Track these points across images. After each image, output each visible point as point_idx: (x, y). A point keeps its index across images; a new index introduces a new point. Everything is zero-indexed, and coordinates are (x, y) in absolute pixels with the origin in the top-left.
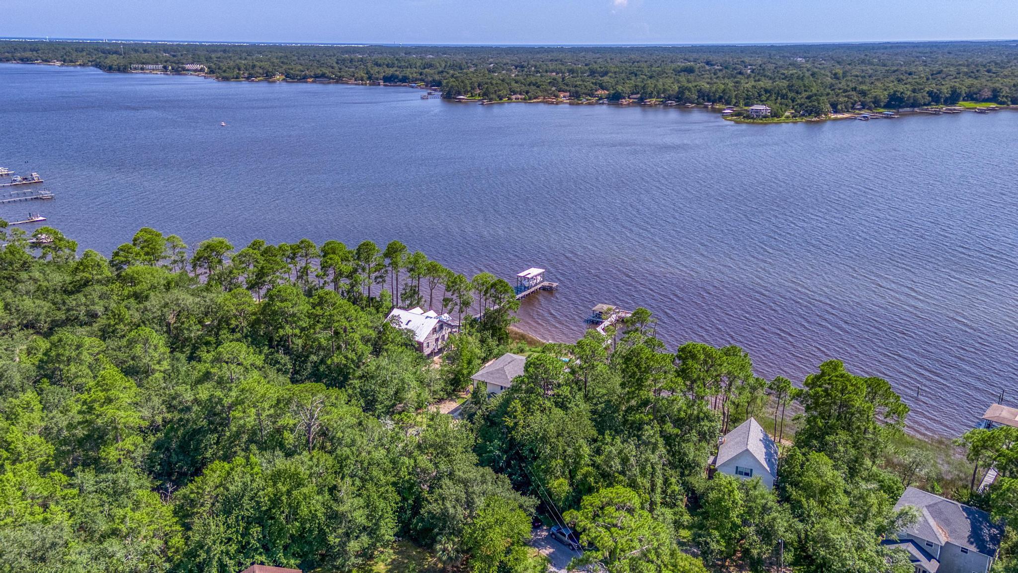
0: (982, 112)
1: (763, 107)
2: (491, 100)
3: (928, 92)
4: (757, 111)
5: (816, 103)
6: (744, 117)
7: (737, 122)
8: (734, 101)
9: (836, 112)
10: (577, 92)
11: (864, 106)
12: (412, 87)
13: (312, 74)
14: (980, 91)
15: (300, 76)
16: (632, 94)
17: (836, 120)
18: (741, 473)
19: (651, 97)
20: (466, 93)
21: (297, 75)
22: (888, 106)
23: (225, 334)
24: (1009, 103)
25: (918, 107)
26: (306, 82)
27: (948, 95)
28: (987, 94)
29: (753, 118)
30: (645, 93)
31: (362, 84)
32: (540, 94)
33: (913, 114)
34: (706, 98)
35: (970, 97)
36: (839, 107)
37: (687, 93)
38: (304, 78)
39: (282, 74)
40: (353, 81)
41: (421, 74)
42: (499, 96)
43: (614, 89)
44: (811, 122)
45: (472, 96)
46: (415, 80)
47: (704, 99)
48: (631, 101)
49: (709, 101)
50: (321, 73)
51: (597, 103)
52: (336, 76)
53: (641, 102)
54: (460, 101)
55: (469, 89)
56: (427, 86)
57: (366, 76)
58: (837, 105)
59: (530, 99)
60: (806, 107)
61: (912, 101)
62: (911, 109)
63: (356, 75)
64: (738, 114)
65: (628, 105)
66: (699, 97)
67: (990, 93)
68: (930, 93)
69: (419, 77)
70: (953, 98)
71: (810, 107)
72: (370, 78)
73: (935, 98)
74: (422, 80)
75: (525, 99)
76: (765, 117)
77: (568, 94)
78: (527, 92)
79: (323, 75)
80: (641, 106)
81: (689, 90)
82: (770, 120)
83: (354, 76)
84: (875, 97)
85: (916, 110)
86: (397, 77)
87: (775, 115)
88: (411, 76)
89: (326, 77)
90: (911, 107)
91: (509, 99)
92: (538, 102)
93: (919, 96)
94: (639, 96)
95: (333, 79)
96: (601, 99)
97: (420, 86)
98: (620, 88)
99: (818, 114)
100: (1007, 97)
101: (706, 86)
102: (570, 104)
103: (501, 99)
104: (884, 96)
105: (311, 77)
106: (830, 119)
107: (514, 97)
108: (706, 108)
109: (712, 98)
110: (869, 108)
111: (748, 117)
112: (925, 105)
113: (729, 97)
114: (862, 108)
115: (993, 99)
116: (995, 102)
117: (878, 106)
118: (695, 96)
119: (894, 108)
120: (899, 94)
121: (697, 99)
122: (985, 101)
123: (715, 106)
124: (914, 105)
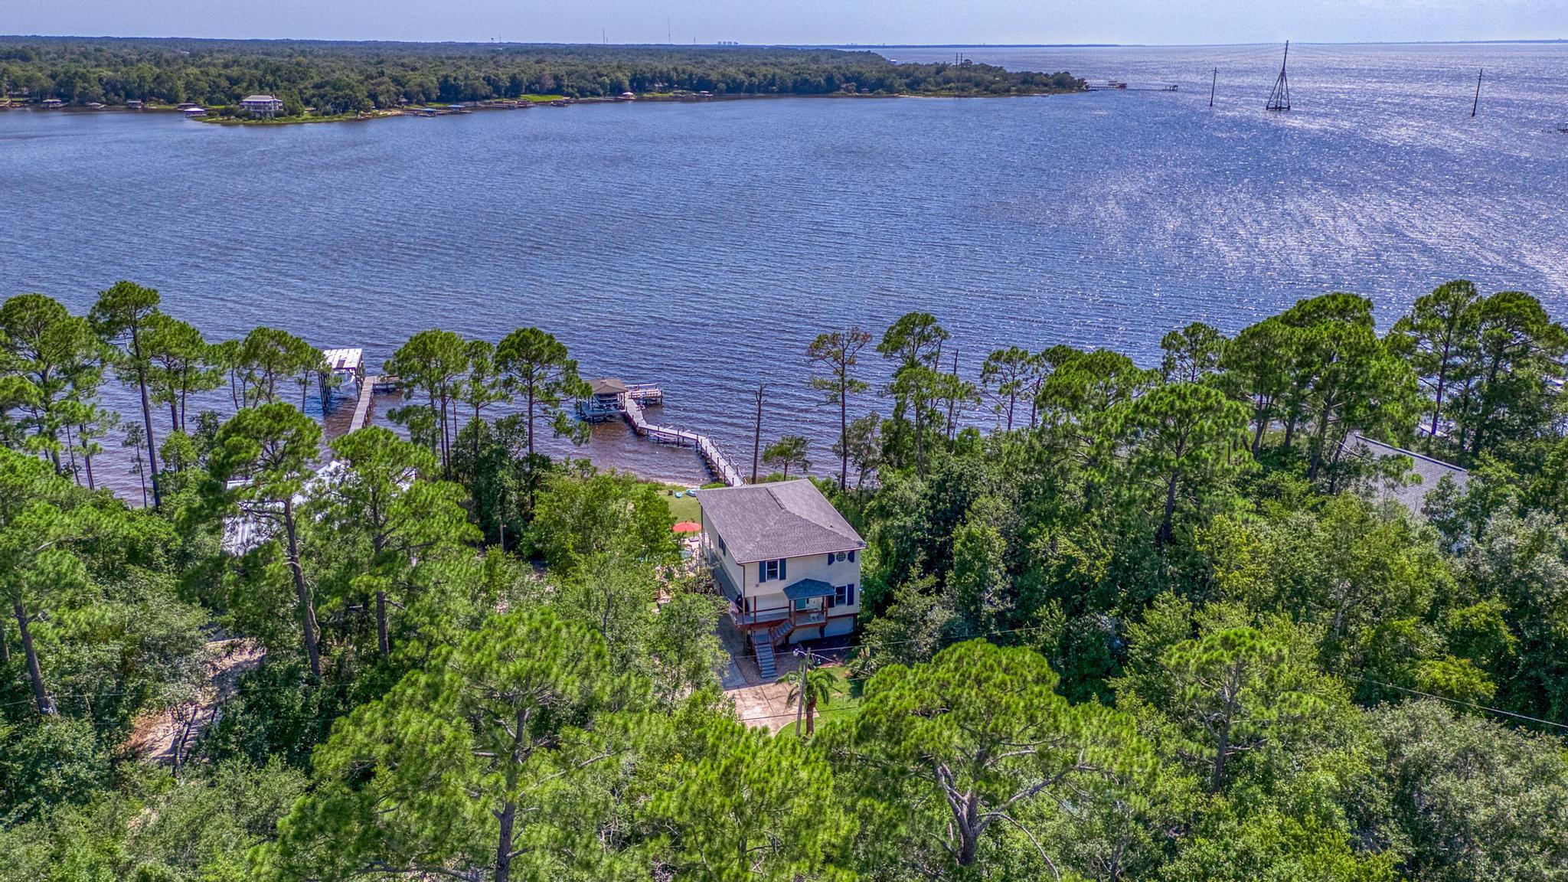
0: (559, 104)
1: (267, 98)
3: (484, 79)
4: (258, 105)
6: (238, 117)
7: (223, 124)
9: (378, 108)
11: (410, 99)
14: (539, 79)
22: (439, 100)
24: (578, 95)
25: (480, 100)
27: (508, 84)
28: (550, 83)
33: (475, 109)
35: (532, 89)
36: (381, 99)
37: (79, 85)
44: (357, 120)
47: (118, 95)
49: (129, 95)
58: (376, 96)
61: (470, 91)
62: (472, 104)
64: (222, 113)
66: (107, 92)
67: (553, 82)
68: (488, 80)
70: (515, 89)
71: (342, 97)
73: (496, 87)
76: (278, 114)
81: (84, 77)
82: (287, 119)
84: (421, 85)
85: (479, 104)
87: (292, 111)
90: (470, 100)
93: (476, 83)
100: (572, 87)
101: (111, 75)
104: (432, 82)
108: (131, 109)
109: (137, 92)
110: (419, 103)
111: (248, 116)
112: (487, 97)
113: (171, 89)
114: (409, 103)
115: (558, 90)
116: (562, 94)
117: (428, 100)
118: (98, 90)
119: (450, 101)
120: (451, 80)
121: (105, 95)
122: (550, 92)
123: (147, 106)
124: (474, 97)
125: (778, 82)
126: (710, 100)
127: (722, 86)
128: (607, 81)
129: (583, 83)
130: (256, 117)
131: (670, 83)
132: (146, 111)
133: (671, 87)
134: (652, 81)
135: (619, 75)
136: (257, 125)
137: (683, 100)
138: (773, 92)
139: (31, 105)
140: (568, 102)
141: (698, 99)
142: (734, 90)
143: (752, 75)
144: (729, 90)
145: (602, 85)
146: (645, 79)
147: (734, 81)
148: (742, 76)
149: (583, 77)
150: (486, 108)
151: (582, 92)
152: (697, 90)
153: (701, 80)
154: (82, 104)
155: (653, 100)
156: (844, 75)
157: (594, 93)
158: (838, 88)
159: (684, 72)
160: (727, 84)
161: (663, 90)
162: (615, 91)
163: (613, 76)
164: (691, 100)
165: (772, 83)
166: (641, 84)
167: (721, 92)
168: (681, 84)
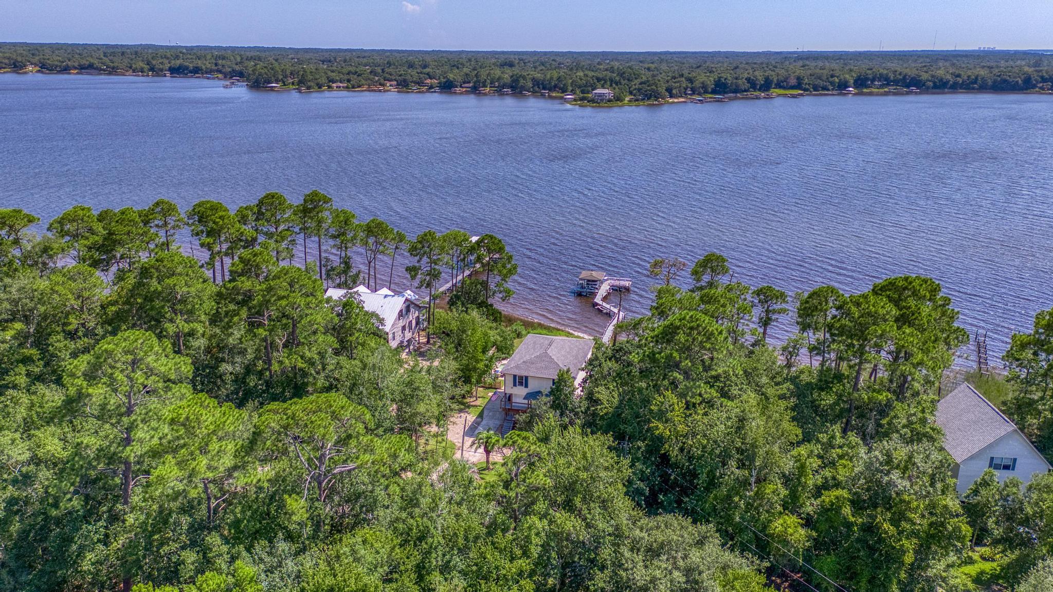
0: (794, 96)
1: (605, 91)
2: (309, 88)
3: (746, 79)
4: (600, 95)
5: (654, 87)
6: (588, 102)
7: (581, 106)
8: (570, 88)
9: (671, 97)
10: (405, 81)
11: (694, 92)
12: (208, 78)
13: (76, 64)
14: (787, 78)
15: (60, 66)
16: (464, 83)
17: (673, 103)
18: (997, 467)
19: (485, 86)
20: (277, 81)
21: (57, 66)
22: (714, 92)
23: (59, 341)
24: (812, 90)
25: (740, 92)
26: (70, 74)
27: (762, 82)
28: (793, 81)
29: (597, 102)
30: (479, 81)
31: (143, 76)
32: (363, 82)
33: (736, 98)
34: (541, 86)
35: (779, 86)
36: (674, 91)
37: (522, 81)
38: (65, 70)
39: (36, 65)
40: (130, 72)
41: (216, 65)
42: (318, 84)
43: (444, 78)
44: (654, 105)
45: (285, 85)
46: (210, 71)
47: (539, 87)
48: (464, 89)
49: (544, 88)
50: (87, 63)
51: (428, 91)
52: (107, 67)
53: (475, 90)
54: (272, 89)
55: (281, 77)
56: (225, 77)
57: (146, 67)
58: (671, 90)
59: (353, 87)
60: (646, 91)
61: (734, 87)
62: (734, 95)
63: (134, 66)
64: (582, 99)
65: (461, 93)
66: (534, 86)
67: (795, 81)
68: (748, 80)
69: (214, 67)
70: (767, 86)
71: (649, 90)
72: (152, 69)
73: (753, 84)
74: (219, 71)
75: (347, 87)
76: (610, 101)
77: (395, 83)
78: (349, 81)
79: (91, 66)
80: (475, 94)
81: (524, 78)
82: (615, 104)
83: (131, 67)
84: (703, 83)
85: (738, 95)
86: (187, 68)
87: (618, 99)
88: (204, 67)
89: (95, 69)
90: (733, 93)
91: (329, 87)
92: (362, 91)
93: (740, 82)
94: (471, 85)
95: (104, 70)
96: (431, 87)
97: (217, 77)
98: (451, 76)
99: (657, 98)
100: (809, 84)
101: (538, 76)
102: (398, 92)
103: (320, 87)
104: (710, 81)
105: (75, 68)
106: (668, 102)
107: (334, 85)
108: (543, 95)
109: (548, 86)
110: (699, 94)
111: (592, 101)
112: (746, 91)
113: (564, 85)
114: (693, 94)
115: (798, 86)
116: (801, 89)
117: (706, 92)
118: (530, 84)
119: (719, 93)
120: (723, 80)
121: (532, 87)
122: (793, 88)
123: (551, 94)
124: (736, 91)
125: (979, 81)
126: (916, 93)
127: (931, 84)
128: (837, 80)
129: (818, 82)
130: (598, 102)
131: (886, 81)
132: (551, 97)
133: (888, 85)
134: (873, 80)
135: (847, 76)
136: (596, 106)
137: (895, 94)
138: (973, 88)
139: (498, 92)
140: (802, 95)
141: (908, 93)
142: (940, 86)
143: (959, 76)
144: (935, 86)
145: (832, 83)
146: (867, 79)
147: (941, 80)
148: (949, 77)
149: (820, 78)
150: (743, 98)
151: (816, 88)
152: (908, 86)
153: (913, 79)
154: (521, 93)
155: (871, 94)
156: (1042, 77)
157: (825, 88)
158: (1034, 86)
159: (900, 74)
160: (934, 83)
161: (881, 87)
162: (842, 87)
163: (842, 77)
164: (902, 94)
165: (975, 81)
166: (862, 83)
167: (928, 88)
168: (896, 82)
